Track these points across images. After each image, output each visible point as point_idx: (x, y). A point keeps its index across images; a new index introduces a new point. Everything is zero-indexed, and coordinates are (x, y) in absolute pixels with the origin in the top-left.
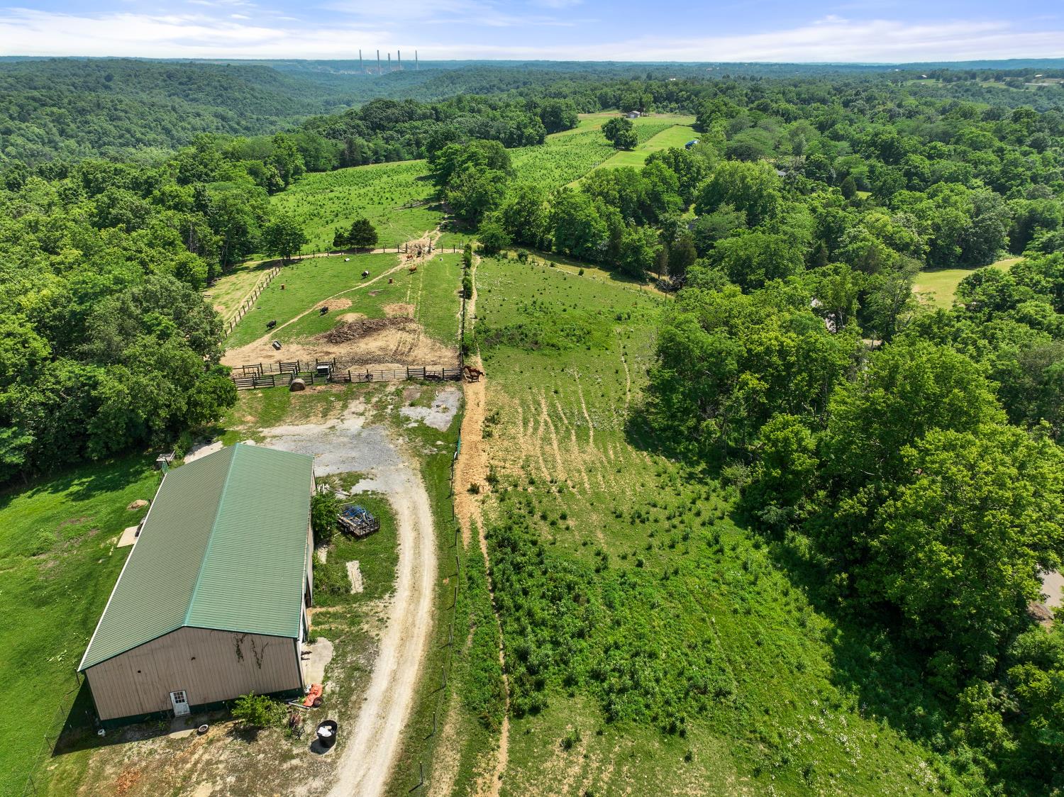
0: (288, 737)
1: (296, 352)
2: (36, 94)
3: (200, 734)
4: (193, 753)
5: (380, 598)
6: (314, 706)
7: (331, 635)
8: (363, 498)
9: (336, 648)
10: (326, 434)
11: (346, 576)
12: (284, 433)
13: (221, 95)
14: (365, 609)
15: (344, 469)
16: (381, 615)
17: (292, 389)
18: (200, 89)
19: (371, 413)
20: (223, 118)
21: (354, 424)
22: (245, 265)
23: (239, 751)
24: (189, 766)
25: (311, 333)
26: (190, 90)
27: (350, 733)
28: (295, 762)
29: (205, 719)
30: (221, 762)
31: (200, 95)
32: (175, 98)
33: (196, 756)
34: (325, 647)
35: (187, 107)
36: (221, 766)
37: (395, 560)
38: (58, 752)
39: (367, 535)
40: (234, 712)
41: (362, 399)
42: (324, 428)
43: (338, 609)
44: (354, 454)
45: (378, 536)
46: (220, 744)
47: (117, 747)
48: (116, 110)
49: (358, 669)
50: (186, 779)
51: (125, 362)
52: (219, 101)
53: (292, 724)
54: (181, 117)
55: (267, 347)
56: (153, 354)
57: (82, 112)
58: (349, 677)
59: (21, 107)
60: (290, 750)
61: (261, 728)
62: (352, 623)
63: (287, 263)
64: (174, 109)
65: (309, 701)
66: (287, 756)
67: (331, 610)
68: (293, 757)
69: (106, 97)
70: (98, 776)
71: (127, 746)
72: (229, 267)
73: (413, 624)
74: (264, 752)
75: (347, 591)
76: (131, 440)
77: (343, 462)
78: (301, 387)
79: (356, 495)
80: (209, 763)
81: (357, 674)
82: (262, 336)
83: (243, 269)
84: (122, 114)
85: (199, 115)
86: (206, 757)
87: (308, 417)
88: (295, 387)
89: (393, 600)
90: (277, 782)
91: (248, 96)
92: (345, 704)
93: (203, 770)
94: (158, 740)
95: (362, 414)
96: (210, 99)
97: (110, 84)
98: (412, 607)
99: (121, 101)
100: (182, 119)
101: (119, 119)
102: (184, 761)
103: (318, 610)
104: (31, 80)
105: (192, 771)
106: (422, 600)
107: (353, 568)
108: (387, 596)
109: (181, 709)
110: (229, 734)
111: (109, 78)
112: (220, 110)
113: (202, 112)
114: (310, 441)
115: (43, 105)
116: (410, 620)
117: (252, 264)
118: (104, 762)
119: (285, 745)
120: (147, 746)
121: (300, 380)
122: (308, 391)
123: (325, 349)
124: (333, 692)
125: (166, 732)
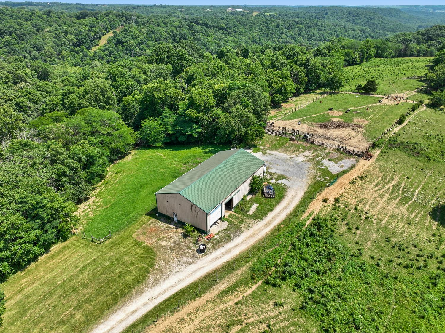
0: (194, 243)
1: (304, 128)
2: (297, 19)
3: (175, 229)
4: (170, 232)
5: (255, 220)
6: (207, 239)
7: (230, 222)
8: (278, 186)
9: (228, 227)
10: (287, 159)
11: (250, 207)
12: (274, 154)
13: (368, 22)
14: (247, 220)
15: (282, 173)
16: (250, 225)
17: (290, 140)
19: (311, 157)
21: (300, 159)
22: (316, 91)
23: (180, 239)
24: (167, 235)
25: (316, 122)
26: (356, 19)
27: (210, 253)
28: (190, 251)
29: (180, 226)
30: (173, 239)
31: (360, 21)
32: (349, 23)
33: (170, 234)
34: (225, 225)
35: (351, 25)
36: (173, 240)
37: (271, 210)
38: (147, 215)
39: (269, 198)
40: (184, 227)
41: (312, 151)
42: (288, 157)
43: (239, 216)
44: (290, 169)
45: (272, 200)
46: (177, 234)
47: (157, 220)
48: (322, 26)
49: (229, 237)
50: (163, 238)
51: (229, 113)
52: (366, 24)
53: (198, 240)
55: (295, 123)
56: (238, 112)
57: (309, 27)
58: (224, 237)
59: (290, 24)
60: (191, 247)
61: (189, 236)
62: (239, 222)
63: (330, 93)
64: (344, 27)
65: (207, 237)
66: (189, 248)
67: (237, 215)
68: (190, 249)
69: (321, 21)
70: (148, 225)
71: (159, 222)
72: (308, 91)
73: (258, 234)
74: (185, 243)
75: (246, 212)
76: (227, 140)
77: (284, 171)
79: (278, 183)
80: (171, 237)
81: (227, 238)
82: (298, 118)
83: (314, 93)
85: (354, 30)
86: (172, 235)
87: (287, 151)
88: (292, 140)
89: (259, 222)
90: (182, 253)
91: (381, 22)
92: (216, 244)
93: (168, 238)
94: (166, 224)
95: (306, 157)
96: (363, 23)
98: (262, 228)
99: (325, 23)
102: (167, 233)
103: (234, 213)
105: (166, 237)
106: (268, 228)
107: (255, 206)
108: (257, 220)
109: (176, 219)
110: (181, 233)
114: (280, 159)
115: (297, 24)
116: (258, 231)
117: (319, 91)
118: (152, 222)
119: (191, 245)
120: (163, 224)
121: (295, 138)
122: (295, 142)
123: (315, 129)
124: (216, 239)
125: (169, 223)
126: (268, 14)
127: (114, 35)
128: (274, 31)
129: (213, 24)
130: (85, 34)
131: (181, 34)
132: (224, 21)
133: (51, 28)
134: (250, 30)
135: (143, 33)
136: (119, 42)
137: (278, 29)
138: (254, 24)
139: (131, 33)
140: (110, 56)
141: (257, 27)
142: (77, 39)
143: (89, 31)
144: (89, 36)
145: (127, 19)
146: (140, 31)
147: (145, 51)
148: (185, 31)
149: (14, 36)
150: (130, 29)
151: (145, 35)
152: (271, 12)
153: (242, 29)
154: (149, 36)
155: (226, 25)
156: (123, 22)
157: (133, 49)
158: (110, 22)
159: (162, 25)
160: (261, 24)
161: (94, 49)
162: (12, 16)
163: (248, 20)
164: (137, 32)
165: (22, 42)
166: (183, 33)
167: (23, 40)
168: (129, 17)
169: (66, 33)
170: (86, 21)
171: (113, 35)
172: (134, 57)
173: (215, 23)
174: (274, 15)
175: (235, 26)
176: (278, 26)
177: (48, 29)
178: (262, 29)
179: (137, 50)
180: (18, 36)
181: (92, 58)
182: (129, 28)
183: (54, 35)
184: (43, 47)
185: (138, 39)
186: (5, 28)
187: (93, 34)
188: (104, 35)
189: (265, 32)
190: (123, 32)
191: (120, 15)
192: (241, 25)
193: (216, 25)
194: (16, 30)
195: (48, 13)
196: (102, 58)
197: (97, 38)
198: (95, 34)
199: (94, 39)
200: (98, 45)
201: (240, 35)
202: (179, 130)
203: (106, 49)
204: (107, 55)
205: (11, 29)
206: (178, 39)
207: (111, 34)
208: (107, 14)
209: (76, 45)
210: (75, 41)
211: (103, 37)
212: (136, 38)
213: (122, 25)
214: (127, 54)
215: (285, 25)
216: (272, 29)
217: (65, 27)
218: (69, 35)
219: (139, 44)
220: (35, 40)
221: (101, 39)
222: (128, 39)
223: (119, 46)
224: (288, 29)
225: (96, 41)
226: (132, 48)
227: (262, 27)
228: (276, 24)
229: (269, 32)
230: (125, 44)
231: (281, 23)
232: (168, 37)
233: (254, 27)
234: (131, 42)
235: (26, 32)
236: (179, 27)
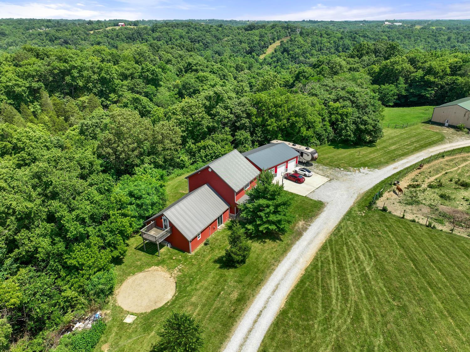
126: (434, 28)
127: (281, 45)
128: (444, 44)
129: (373, 36)
130: (256, 43)
131: (344, 45)
132: (386, 33)
133: (229, 38)
134: (416, 43)
135: (308, 43)
136: (285, 50)
137: (449, 42)
138: (420, 37)
139: (296, 43)
140: (277, 63)
141: (424, 40)
142: (249, 47)
143: (259, 41)
144: (259, 45)
145: (291, 31)
146: (305, 41)
147: (309, 59)
148: (347, 42)
149: (201, 44)
150: (296, 39)
151: (309, 45)
152: (436, 26)
153: (406, 42)
154: (313, 46)
155: (389, 37)
156: (288, 33)
157: (298, 57)
158: (277, 33)
159: (325, 35)
160: (428, 37)
161: (262, 57)
162: (196, 29)
163: (412, 32)
164: (302, 42)
165: (207, 49)
166: (346, 44)
167: (208, 47)
168: (294, 29)
169: (241, 42)
170: (257, 32)
171: (280, 44)
172: (298, 64)
173: (376, 35)
174: (442, 29)
175: (398, 38)
176: (449, 39)
177: (226, 39)
178: (429, 42)
179: (302, 58)
180: (203, 44)
181: (261, 64)
182: (295, 38)
183: (231, 43)
184: (223, 53)
185: (303, 48)
186: (196, 38)
187: (263, 43)
188: (271, 44)
189: (433, 46)
190: (289, 42)
191: (285, 27)
192: (405, 38)
193: (377, 37)
194: (203, 39)
196: (270, 64)
197: (265, 47)
198: (264, 43)
199: (263, 47)
200: (265, 53)
201: (404, 47)
203: (274, 57)
204: (274, 62)
205: (200, 39)
206: (340, 49)
207: (278, 43)
208: (273, 26)
209: (250, 53)
210: (248, 49)
211: (270, 47)
212: (301, 47)
213: (287, 36)
214: (292, 61)
215: (458, 38)
216: (442, 42)
217: (240, 37)
218: (243, 44)
219: (304, 52)
220: (216, 47)
221: (268, 48)
222: (294, 48)
223: (285, 54)
224: (461, 43)
225: (264, 49)
226: (297, 56)
227: (429, 40)
228: (446, 37)
229: (437, 46)
230: (290, 52)
231: (453, 36)
232: (331, 48)
233: (419, 41)
234: (297, 51)
235: (210, 41)
236: (342, 38)
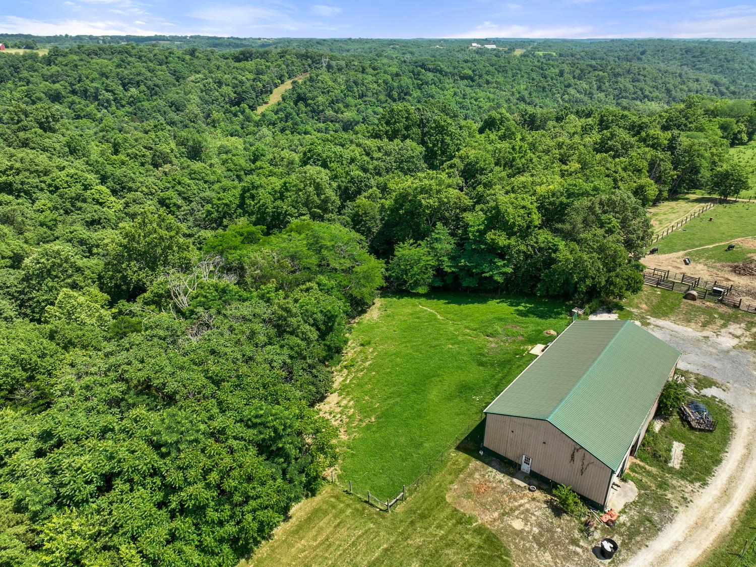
0: (581, 531)
1: (701, 271)
2: (594, 63)
3: (529, 490)
4: (521, 498)
5: (691, 482)
6: (607, 523)
7: (640, 485)
8: (710, 402)
9: (640, 496)
10: (699, 340)
11: (670, 451)
12: (665, 326)
13: (722, 66)
14: (674, 482)
15: (703, 372)
16: (686, 495)
17: (685, 297)
18: (707, 61)
19: (747, 339)
20: (716, 84)
21: (726, 341)
22: (687, 196)
23: (547, 517)
24: (516, 504)
25: (719, 260)
26: (699, 61)
27: (624, 560)
28: (579, 550)
29: (536, 483)
30: (534, 515)
31: (706, 65)
32: (685, 68)
33: (522, 501)
34: (632, 490)
35: (692, 74)
36: (534, 518)
37: (718, 462)
38: (458, 448)
39: (700, 430)
40: (554, 491)
41: (743, 325)
42: (699, 335)
43: (654, 470)
44: (716, 365)
45: (710, 436)
46: (538, 504)
47: (486, 466)
48: (639, 74)
49: (650, 521)
50: (512, 510)
51: (578, 242)
52: (718, 71)
53: (587, 524)
54: (683, 81)
55: (678, 261)
56: (598, 242)
57: (617, 75)
58: (641, 522)
59: (582, 70)
60: (579, 541)
61: (566, 512)
62: (660, 486)
63: (721, 202)
64: (680, 75)
65: (605, 518)
66: (574, 542)
67: (647, 467)
68: (578, 546)
69: (636, 65)
70: (471, 475)
71: (490, 469)
72: (674, 195)
73: (712, 519)
74: (562, 529)
75: (666, 462)
76: (562, 292)
77: (705, 367)
78: (693, 298)
79: (704, 396)
80: (527, 510)
81: (648, 524)
82: (678, 251)
83: (684, 199)
84: (642, 78)
85: (697, 80)
86: (527, 506)
87: (689, 322)
88: (688, 296)
89: (701, 490)
90: (562, 553)
91: (746, 67)
92: (630, 539)
93: (523, 513)
94: (507, 477)
95: (738, 337)
96: (712, 68)
97: (643, 57)
98: (716, 506)
99: (644, 69)
100: (683, 83)
101: (638, 81)
102: (515, 500)
103: (638, 461)
104: (594, 54)
105: (517, 508)
106: (728, 506)
107: (678, 449)
108: (698, 484)
109: (526, 468)
110: (546, 502)
111: (643, 53)
112: (717, 77)
113: (700, 78)
114: (683, 340)
115: (595, 70)
116: (711, 514)
117: (693, 197)
118: (476, 470)
119: (577, 535)
120: (500, 476)
121: (695, 293)
122: (698, 303)
123: (726, 276)
124: (624, 524)
125: (512, 475)
126: (541, 53)
127: (294, 88)
128: (555, 81)
129: (451, 70)
130: (248, 84)
131: (400, 87)
132: (469, 64)
133: (197, 76)
134: (514, 80)
135: (340, 84)
136: (300, 98)
137: (562, 79)
138: (520, 70)
139: (320, 84)
140: (286, 122)
141: (526, 76)
142: (235, 93)
143: (254, 80)
144: (254, 89)
145: (313, 62)
146: (335, 81)
147: (342, 113)
148: (406, 81)
149: (143, 87)
150: (319, 78)
151: (343, 87)
152: (544, 50)
153: (501, 79)
154: (349, 88)
155: (473, 71)
156: (307, 66)
157: (323, 111)
158: (287, 66)
159: (370, 70)
160: (532, 70)
161: (261, 109)
162: (140, 57)
163: (509, 63)
164: (330, 83)
165: (154, 97)
166: (404, 85)
167: (156, 94)
168: (317, 58)
169: (220, 83)
170: (250, 64)
171: (291, 87)
172: (323, 123)
173: (454, 68)
174: (552, 56)
175: (488, 73)
176: (561, 74)
177: (193, 78)
178: (533, 79)
179: (329, 113)
180: (148, 88)
181: (257, 124)
182: (317, 76)
183: (202, 86)
184: (185, 105)
185: (330, 94)
186: (131, 77)
187: (261, 85)
188: (276, 87)
189: (540, 84)
190: (308, 83)
191: (303, 55)
192: (499, 72)
193: (456, 71)
194: (146, 79)
195: (192, 53)
196: (274, 124)
197: (266, 92)
198: (264, 86)
199: (262, 93)
200: (266, 103)
201: (497, 88)
202: (466, 266)
203: (281, 110)
204: (281, 120)
205: (139, 78)
206: (395, 94)
207: (288, 85)
208: (282, 53)
209: (234, 103)
210: (233, 96)
211: (275, 91)
212: (328, 92)
213: (305, 71)
214: (313, 118)
215: (574, 72)
216: (552, 79)
217: (219, 75)
218: (224, 87)
219: (333, 102)
220: (173, 94)
221: (271, 93)
222: (315, 93)
223: (301, 105)
224: (580, 79)
225: (264, 96)
226: (321, 108)
227: (534, 75)
228: (557, 71)
229: (546, 84)
230: (310, 101)
231: (567, 68)
232: (380, 92)
233: (519, 76)
234: (321, 99)
235: (160, 83)
236: (397, 75)
